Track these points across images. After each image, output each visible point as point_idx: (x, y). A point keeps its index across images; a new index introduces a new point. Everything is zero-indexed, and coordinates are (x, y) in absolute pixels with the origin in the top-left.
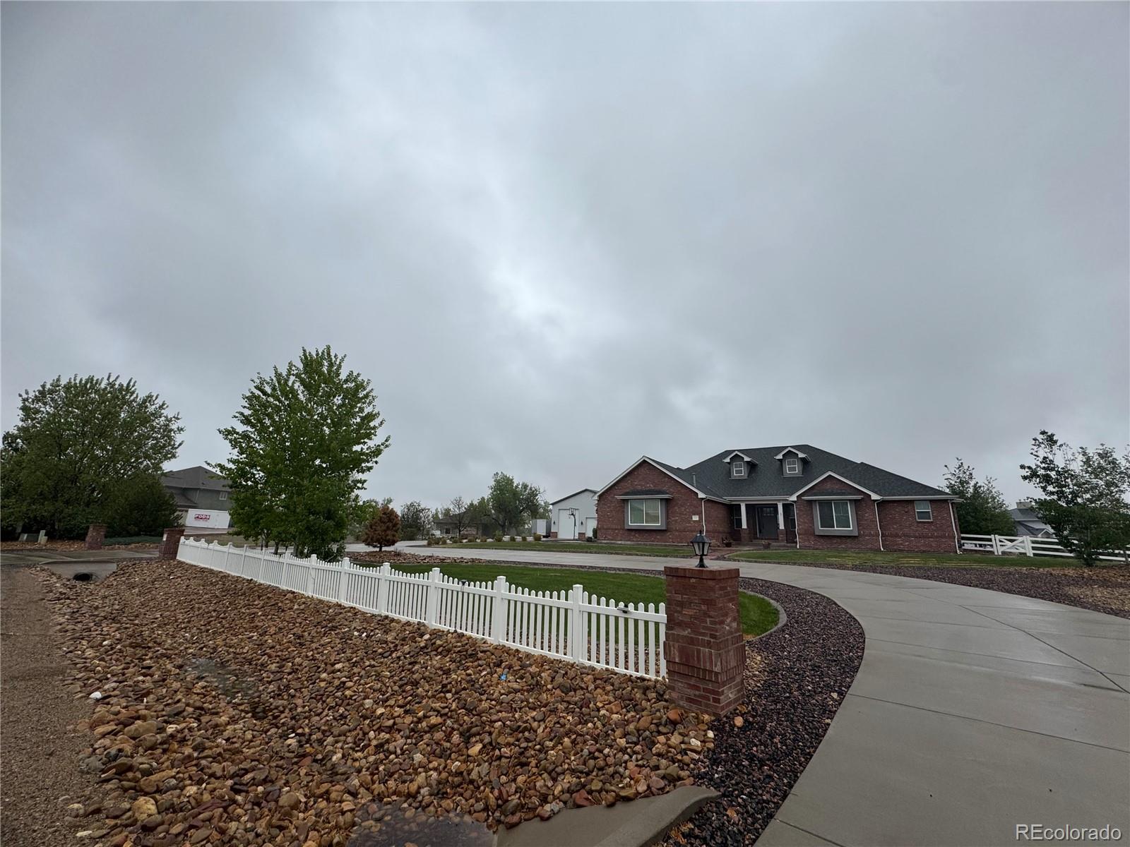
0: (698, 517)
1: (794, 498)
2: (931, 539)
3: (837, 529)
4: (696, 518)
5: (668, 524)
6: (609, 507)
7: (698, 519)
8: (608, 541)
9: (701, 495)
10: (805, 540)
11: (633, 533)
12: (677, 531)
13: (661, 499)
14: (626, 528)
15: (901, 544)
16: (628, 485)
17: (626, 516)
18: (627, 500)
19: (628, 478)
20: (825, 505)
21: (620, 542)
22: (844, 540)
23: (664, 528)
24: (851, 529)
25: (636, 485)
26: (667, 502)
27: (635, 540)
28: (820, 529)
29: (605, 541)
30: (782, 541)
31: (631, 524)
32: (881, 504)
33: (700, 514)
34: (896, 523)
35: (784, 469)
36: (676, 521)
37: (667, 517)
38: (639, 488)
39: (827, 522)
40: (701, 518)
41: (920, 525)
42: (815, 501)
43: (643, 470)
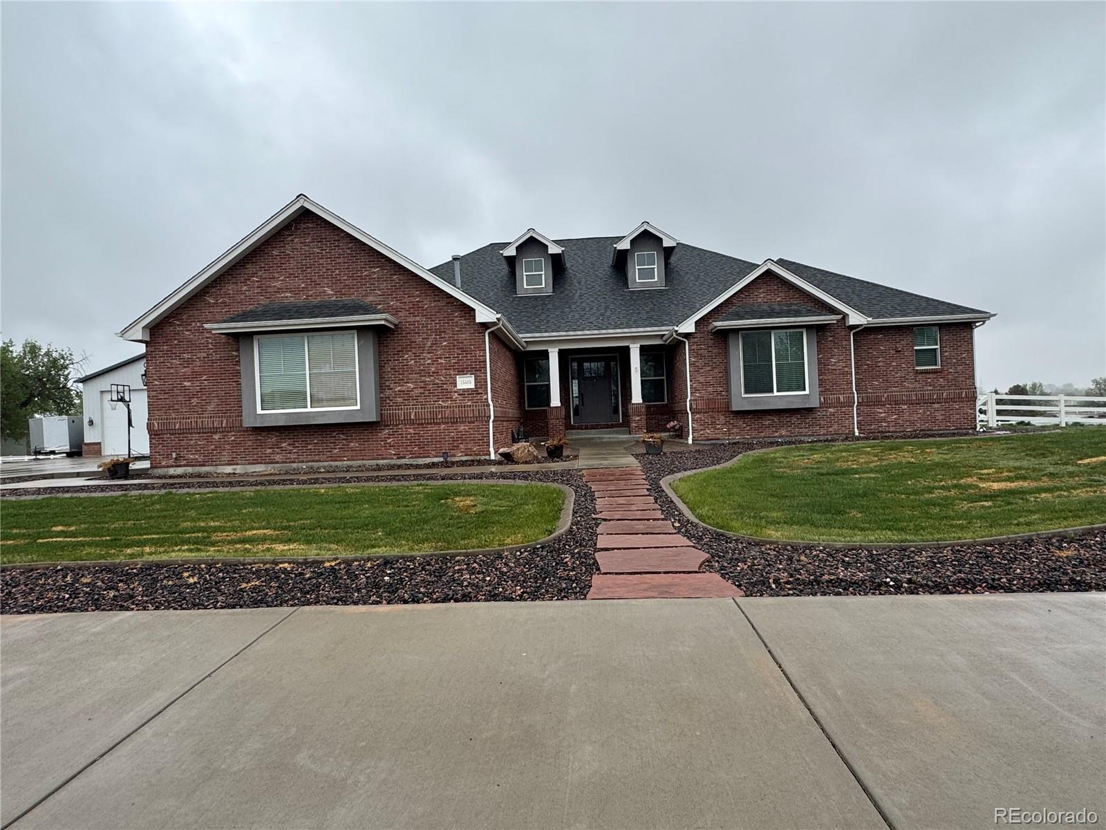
0: (472, 379)
1: (688, 326)
2: (936, 406)
3: (778, 397)
4: (466, 382)
5: (382, 402)
6: (188, 362)
7: (472, 386)
8: (190, 470)
9: (484, 314)
10: (704, 425)
11: (273, 440)
12: (412, 423)
13: (361, 330)
14: (248, 422)
15: (884, 420)
16: (246, 291)
17: (245, 390)
18: (250, 336)
19: (251, 268)
20: (756, 340)
21: (229, 469)
22: (785, 419)
23: (373, 418)
24: (807, 392)
25: (279, 291)
26: (380, 335)
27: (278, 458)
28: (742, 398)
29: (180, 471)
30: (639, 428)
31: (261, 412)
32: (863, 333)
33: (476, 369)
34: (877, 377)
35: (630, 275)
36: (407, 394)
37: (381, 386)
38: (288, 298)
39: (757, 382)
40: (481, 383)
41: (920, 376)
42: (736, 331)
43: (296, 245)
